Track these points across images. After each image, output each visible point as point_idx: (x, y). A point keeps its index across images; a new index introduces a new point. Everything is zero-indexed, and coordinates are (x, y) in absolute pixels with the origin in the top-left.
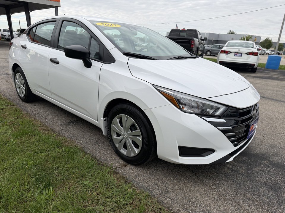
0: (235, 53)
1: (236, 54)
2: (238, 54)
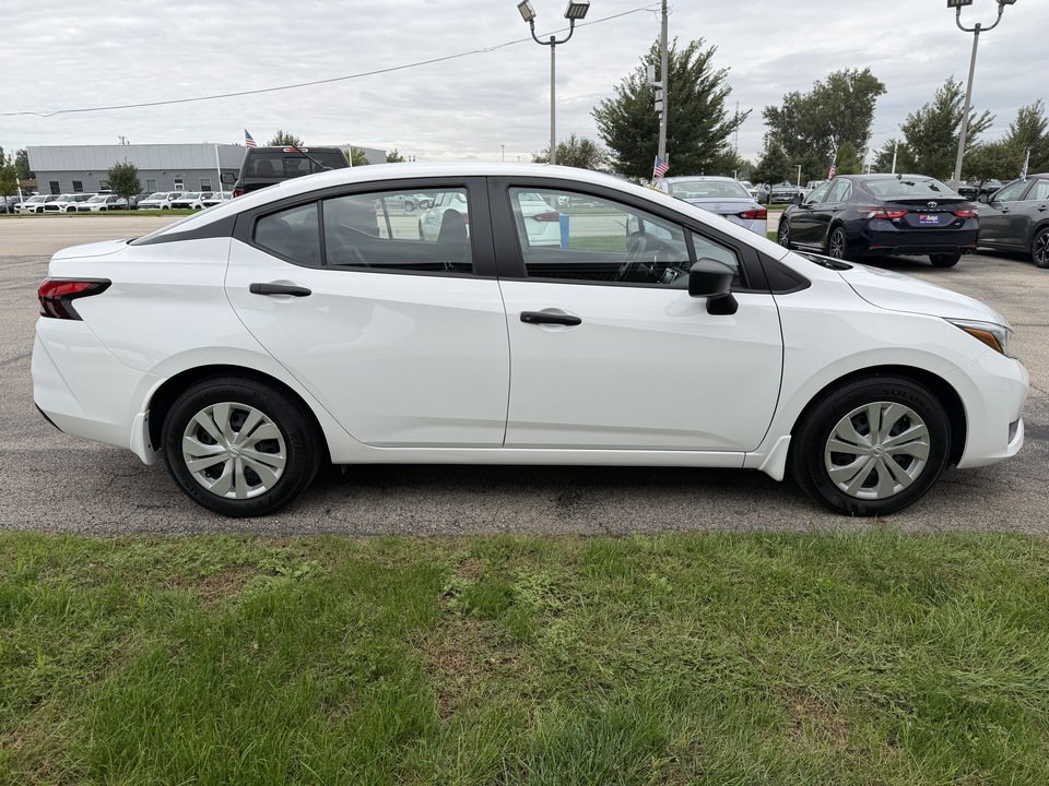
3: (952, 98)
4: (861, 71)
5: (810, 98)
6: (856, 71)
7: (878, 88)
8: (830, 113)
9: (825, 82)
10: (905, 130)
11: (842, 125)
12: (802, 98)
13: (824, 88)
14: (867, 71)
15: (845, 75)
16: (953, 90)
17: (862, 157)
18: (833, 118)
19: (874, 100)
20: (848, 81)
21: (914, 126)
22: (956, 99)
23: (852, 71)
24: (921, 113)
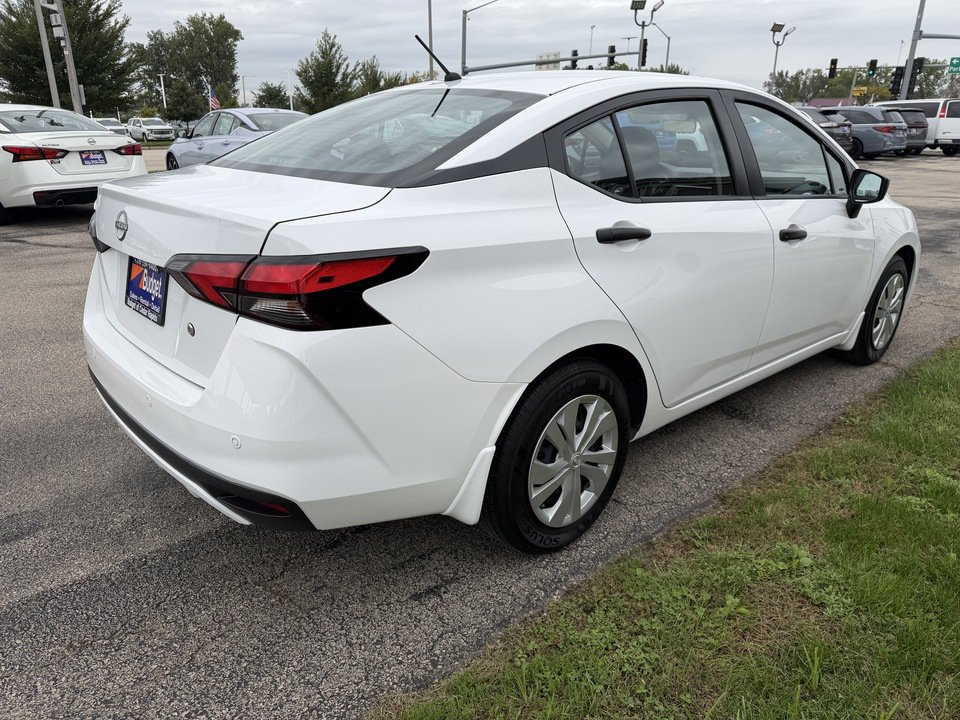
0: (81, 153)
1: (84, 156)
2: (92, 156)
3: (331, 49)
4: (216, 16)
5: (174, 38)
6: (213, 17)
7: (236, 35)
8: (198, 54)
9: (185, 24)
10: (299, 74)
11: (212, 67)
12: (166, 37)
13: (185, 29)
14: (222, 17)
15: (203, 18)
16: (331, 42)
17: (235, 98)
18: (201, 59)
19: (235, 45)
20: (207, 25)
21: (305, 71)
22: (334, 50)
23: (208, 16)
24: (309, 60)
